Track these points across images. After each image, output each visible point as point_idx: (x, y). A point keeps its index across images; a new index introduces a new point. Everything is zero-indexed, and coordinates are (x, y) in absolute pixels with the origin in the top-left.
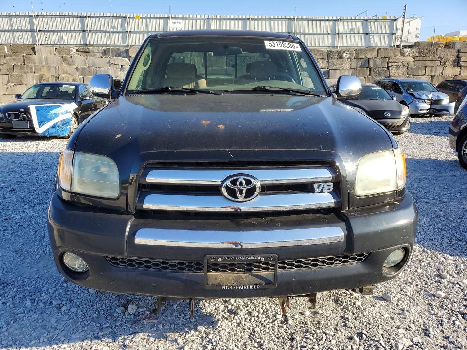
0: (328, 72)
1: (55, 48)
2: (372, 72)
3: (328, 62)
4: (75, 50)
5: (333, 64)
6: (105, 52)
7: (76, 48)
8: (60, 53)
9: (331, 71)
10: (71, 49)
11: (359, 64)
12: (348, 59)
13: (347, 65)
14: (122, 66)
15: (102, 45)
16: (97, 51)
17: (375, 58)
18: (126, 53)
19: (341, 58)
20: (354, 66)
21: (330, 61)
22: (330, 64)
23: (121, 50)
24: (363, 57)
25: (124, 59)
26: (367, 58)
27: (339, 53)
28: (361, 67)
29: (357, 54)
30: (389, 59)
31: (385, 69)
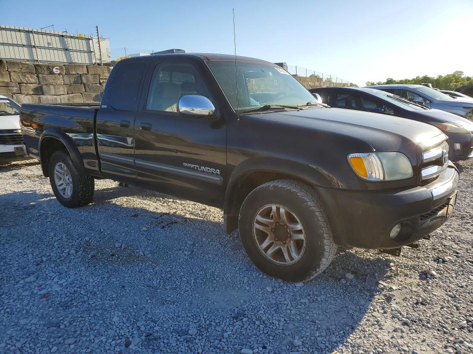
0: (41, 88)
2: (87, 89)
3: (38, 77)
5: (44, 79)
9: (44, 87)
11: (72, 80)
12: (59, 74)
13: (60, 81)
17: (86, 74)
19: (52, 73)
20: (67, 82)
21: (40, 75)
22: (41, 80)
24: (74, 73)
26: (78, 74)
27: (48, 68)
28: (75, 83)
29: (67, 70)
30: (100, 75)
31: (98, 85)
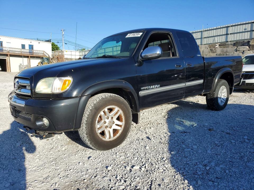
1: (208, 45)
4: (218, 45)
6: (234, 45)
7: (219, 44)
8: (210, 47)
10: (216, 45)
14: (243, 51)
15: (234, 41)
16: (230, 44)
18: (248, 44)
23: (245, 42)
25: (246, 47)
